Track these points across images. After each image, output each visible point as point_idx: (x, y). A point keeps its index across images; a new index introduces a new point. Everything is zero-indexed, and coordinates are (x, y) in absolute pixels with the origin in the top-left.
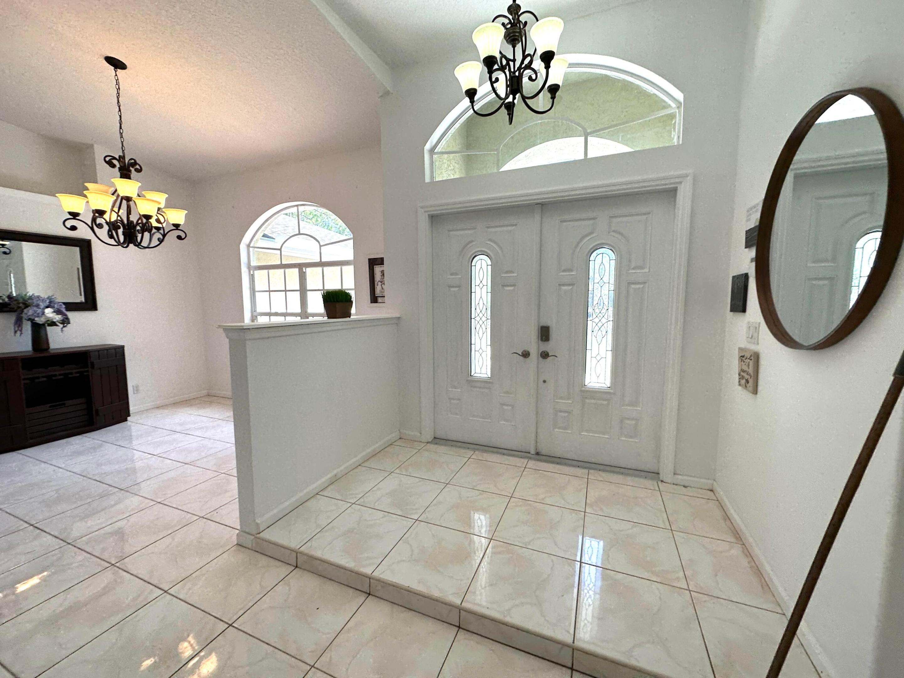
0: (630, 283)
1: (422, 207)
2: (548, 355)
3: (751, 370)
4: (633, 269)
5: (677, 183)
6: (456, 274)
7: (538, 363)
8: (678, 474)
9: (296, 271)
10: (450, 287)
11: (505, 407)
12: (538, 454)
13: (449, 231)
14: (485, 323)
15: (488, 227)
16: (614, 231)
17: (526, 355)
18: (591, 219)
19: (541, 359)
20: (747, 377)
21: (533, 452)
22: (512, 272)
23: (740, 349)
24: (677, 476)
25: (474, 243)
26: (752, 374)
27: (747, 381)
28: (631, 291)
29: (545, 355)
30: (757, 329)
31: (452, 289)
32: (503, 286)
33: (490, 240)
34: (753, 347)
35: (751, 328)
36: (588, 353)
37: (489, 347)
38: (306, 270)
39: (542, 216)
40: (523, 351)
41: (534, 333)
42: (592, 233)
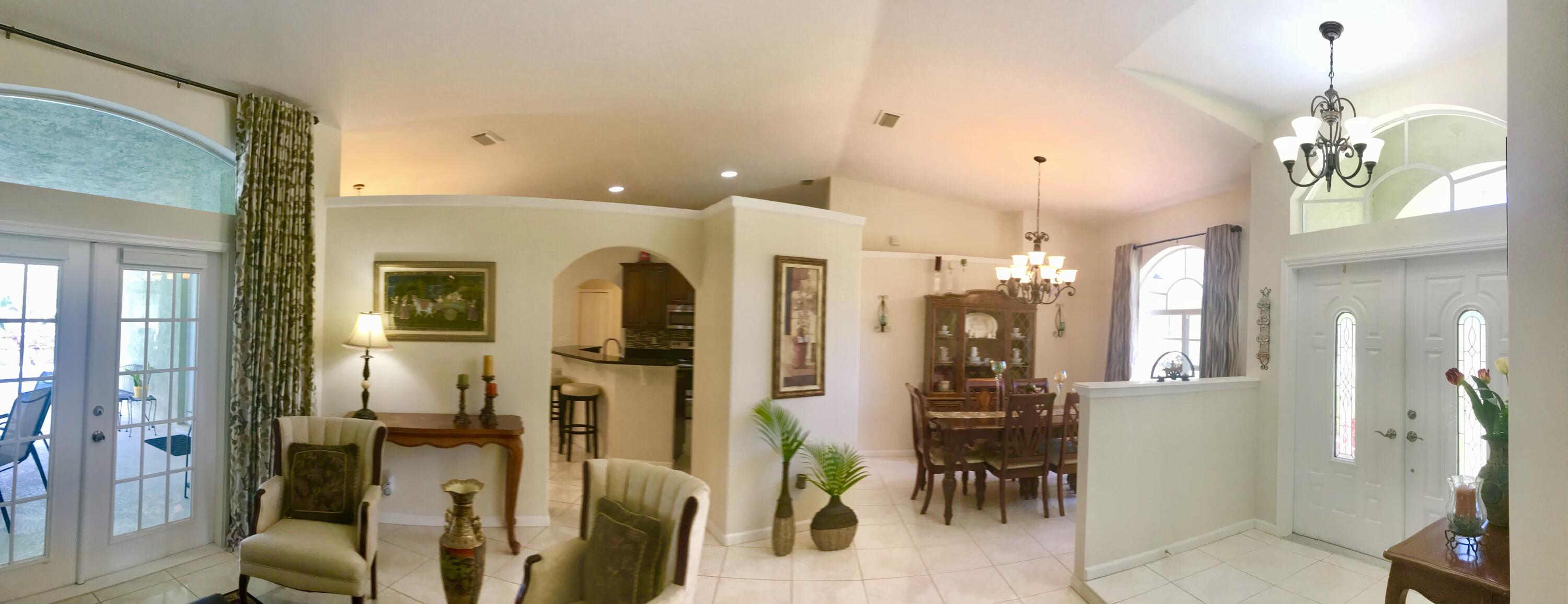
1: (1286, 262)
2: (1416, 436)
6: (1322, 333)
7: (1404, 446)
9: (1180, 317)
10: (1314, 348)
13: (1315, 285)
14: (1350, 392)
15: (1354, 283)
16: (1483, 292)
17: (1391, 435)
18: (1457, 277)
19: (1407, 441)
25: (1338, 299)
29: (1411, 436)
31: (1316, 351)
32: (1369, 350)
38: (1189, 317)
39: (1406, 272)
40: (1389, 430)
41: (1401, 408)
42: (1459, 293)
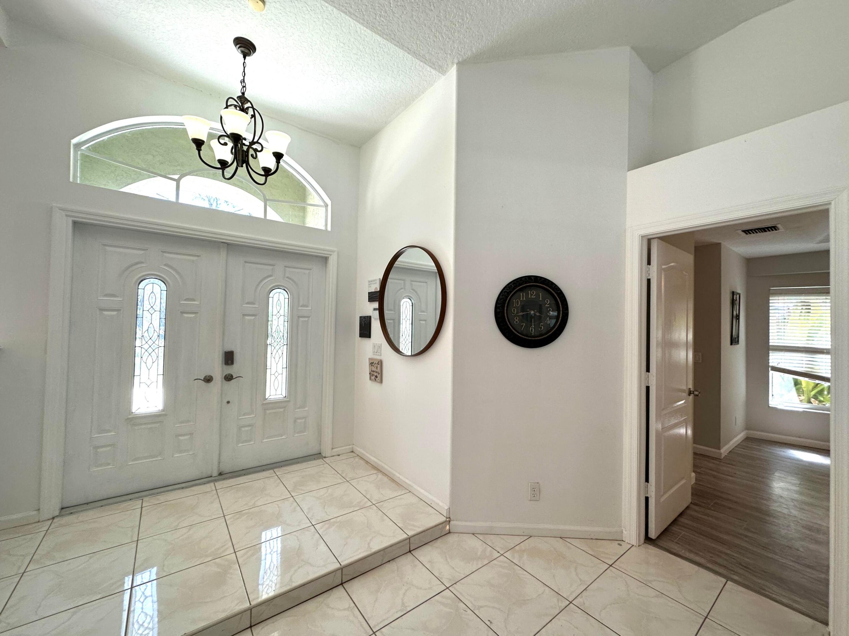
0: (299, 317)
3: (379, 370)
4: (301, 306)
5: (331, 255)
7: (222, 386)
8: (335, 448)
10: (102, 310)
11: (181, 438)
12: (220, 474)
14: (156, 351)
15: (163, 252)
16: (288, 277)
18: (270, 265)
19: (224, 381)
20: (375, 374)
21: (215, 474)
22: (193, 300)
23: (369, 359)
24: (335, 450)
26: (379, 372)
27: (376, 377)
28: (300, 322)
30: (380, 347)
33: (167, 265)
34: (378, 358)
35: (376, 347)
36: (268, 371)
37: (161, 377)
39: (227, 254)
40: (206, 377)
41: (218, 358)
42: (271, 276)
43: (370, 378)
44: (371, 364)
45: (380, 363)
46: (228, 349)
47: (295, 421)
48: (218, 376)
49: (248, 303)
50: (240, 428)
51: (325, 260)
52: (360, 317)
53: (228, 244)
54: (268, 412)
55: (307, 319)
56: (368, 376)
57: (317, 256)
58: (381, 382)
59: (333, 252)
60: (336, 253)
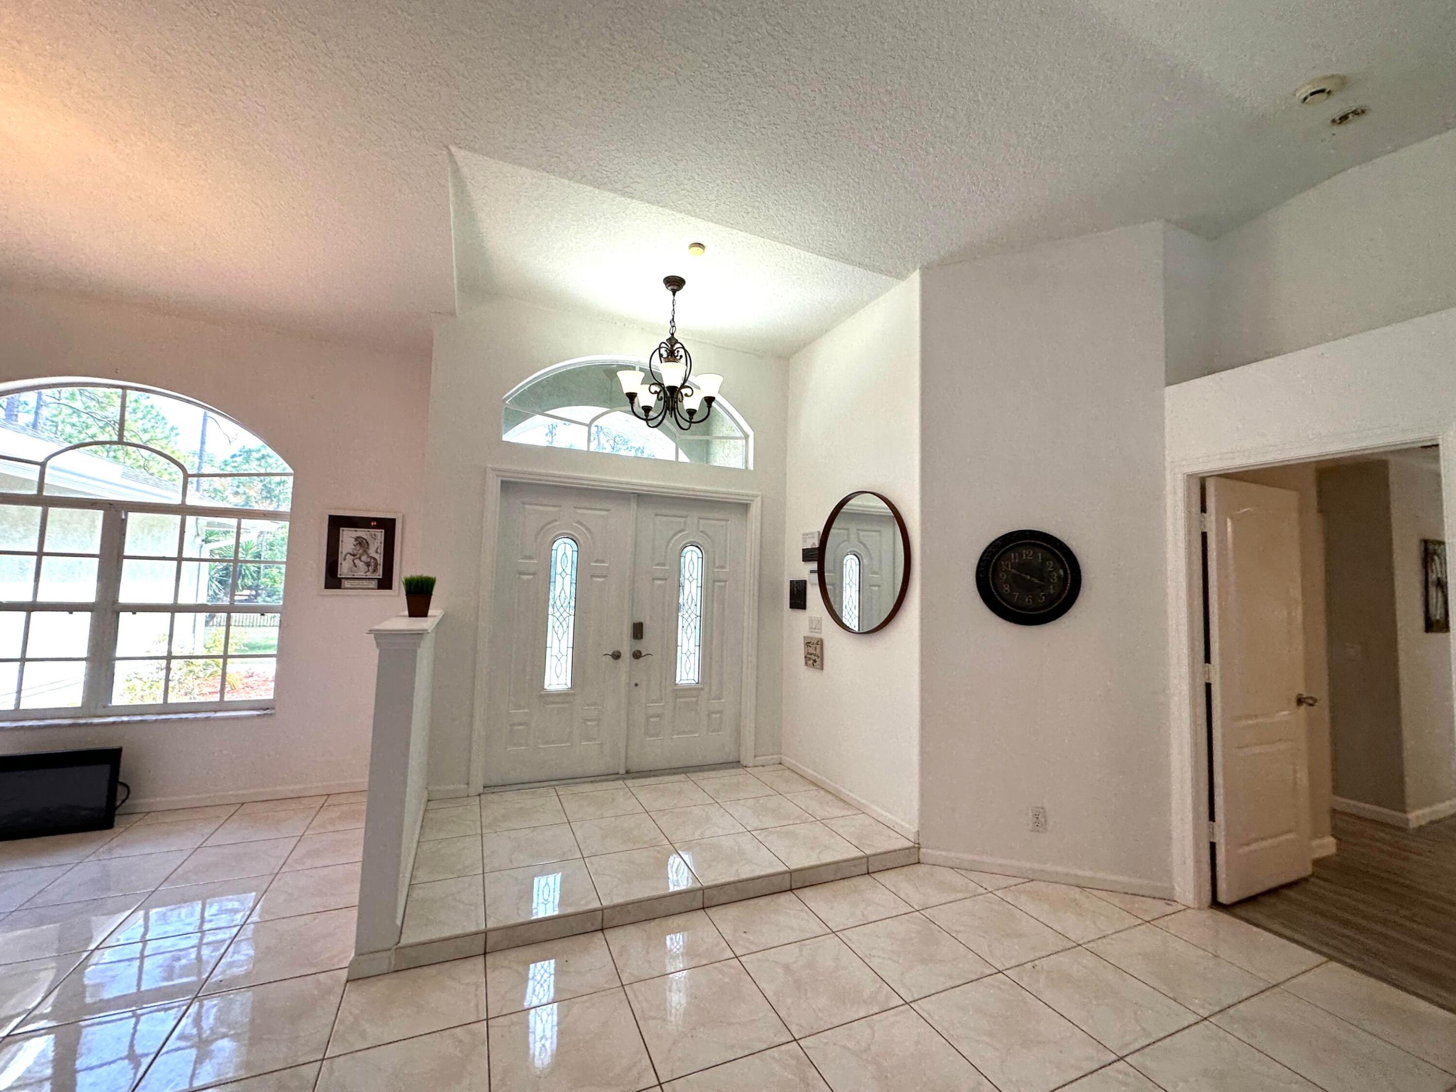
0: (714, 581)
1: (494, 470)
2: (640, 652)
3: (818, 652)
4: (717, 568)
5: (753, 501)
6: (530, 558)
8: (759, 756)
10: (521, 573)
11: (589, 723)
12: (627, 772)
13: (523, 503)
14: (567, 619)
15: (576, 508)
16: (702, 532)
17: (616, 656)
18: (682, 517)
20: (813, 657)
21: (622, 771)
22: (603, 561)
23: (804, 637)
24: (758, 758)
25: (557, 523)
26: (819, 655)
27: (815, 661)
28: (716, 587)
29: (637, 655)
30: (819, 621)
31: (525, 577)
32: (592, 576)
33: (579, 523)
34: (817, 636)
35: (814, 622)
36: (679, 649)
37: (570, 650)
38: (126, 515)
39: (638, 506)
40: (614, 652)
41: (627, 630)
42: (684, 530)
43: (806, 663)
44: (808, 644)
45: (820, 643)
46: (637, 621)
47: (709, 716)
48: (626, 653)
49: (658, 565)
50: (648, 717)
51: (744, 507)
52: (791, 582)
53: (639, 495)
54: (678, 700)
55: (723, 584)
56: (803, 661)
57: (735, 503)
58: (822, 668)
59: (757, 496)
60: (759, 499)
